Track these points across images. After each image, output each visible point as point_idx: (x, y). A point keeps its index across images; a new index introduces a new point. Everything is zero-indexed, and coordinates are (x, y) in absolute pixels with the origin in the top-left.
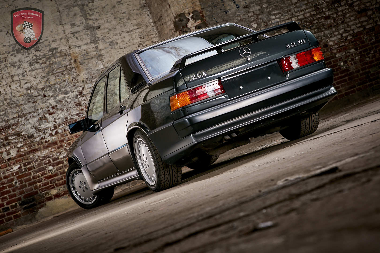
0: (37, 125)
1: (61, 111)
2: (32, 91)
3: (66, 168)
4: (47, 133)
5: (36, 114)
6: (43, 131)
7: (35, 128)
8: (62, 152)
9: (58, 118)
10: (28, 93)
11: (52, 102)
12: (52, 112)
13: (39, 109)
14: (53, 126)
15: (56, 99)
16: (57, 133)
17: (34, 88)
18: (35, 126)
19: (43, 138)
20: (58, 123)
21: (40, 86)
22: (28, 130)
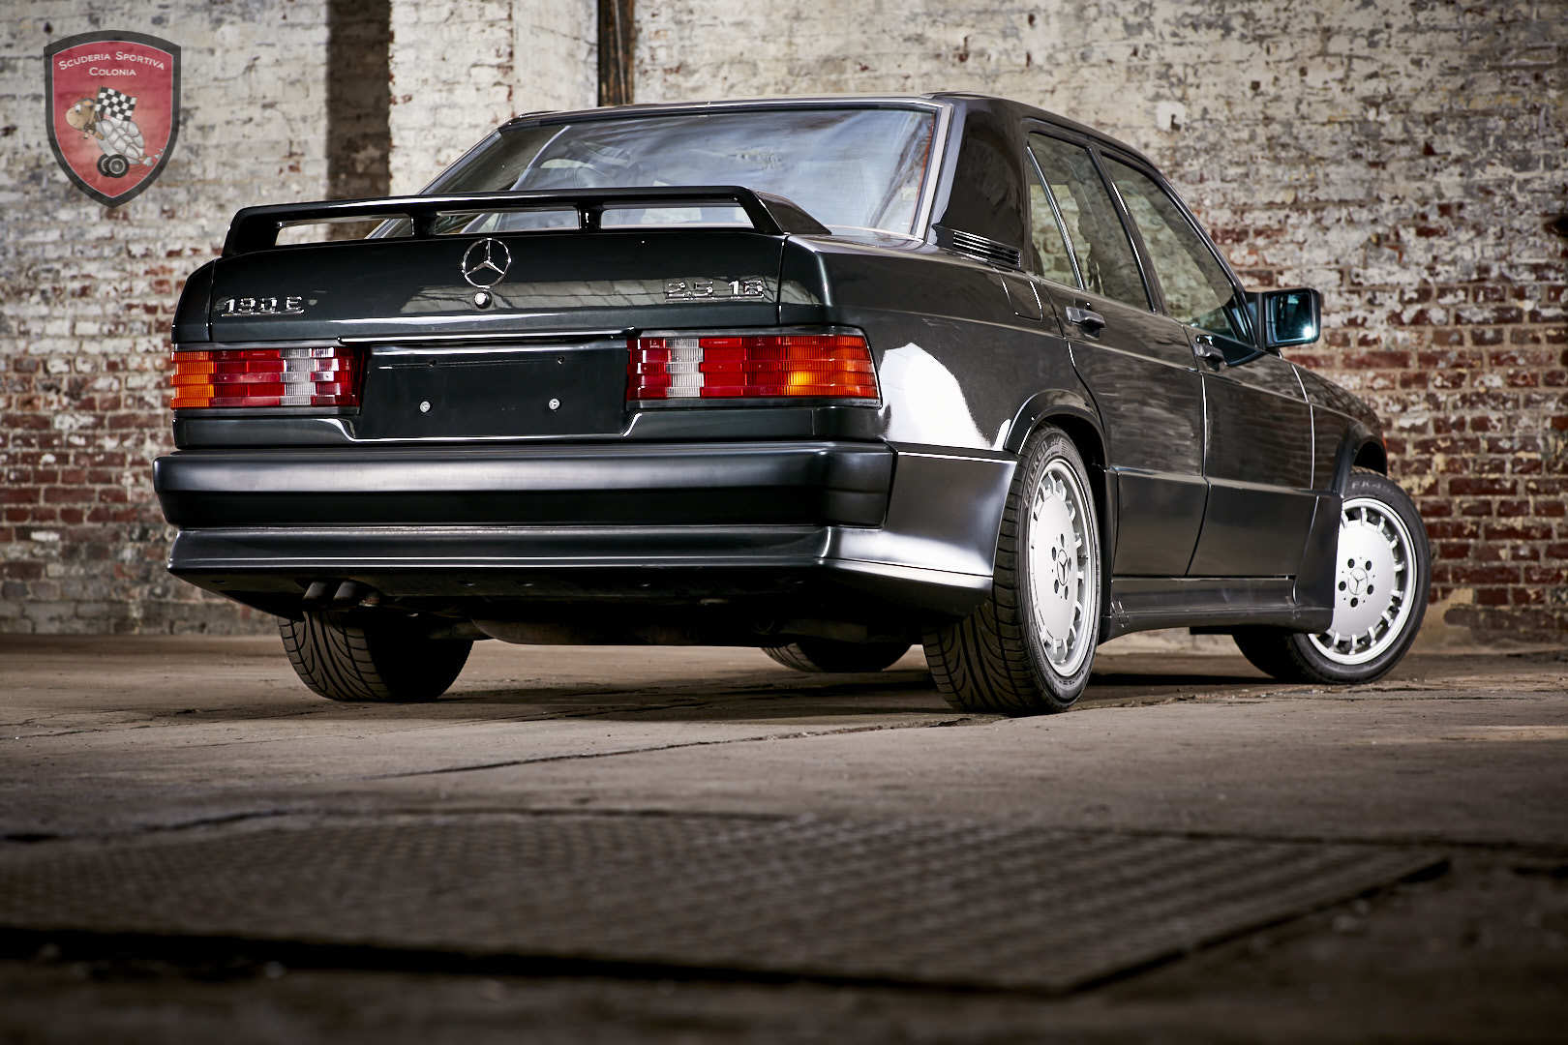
0: (1354, 261)
1: (1472, 233)
2: (1386, 117)
3: (1404, 474)
4: (1381, 305)
5: (1364, 215)
6: (1369, 295)
7: (1341, 272)
8: (1413, 404)
9: (1448, 258)
10: (1366, 120)
11: (1450, 183)
12: (1433, 226)
13: (1386, 197)
14: (1416, 286)
15: (1471, 175)
16: (1420, 319)
17: (1396, 105)
18: (1342, 261)
19: (1359, 321)
20: (1441, 279)
21: (1423, 106)
22: (1310, 271)
